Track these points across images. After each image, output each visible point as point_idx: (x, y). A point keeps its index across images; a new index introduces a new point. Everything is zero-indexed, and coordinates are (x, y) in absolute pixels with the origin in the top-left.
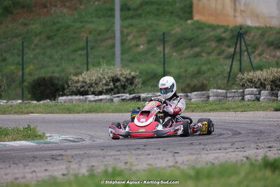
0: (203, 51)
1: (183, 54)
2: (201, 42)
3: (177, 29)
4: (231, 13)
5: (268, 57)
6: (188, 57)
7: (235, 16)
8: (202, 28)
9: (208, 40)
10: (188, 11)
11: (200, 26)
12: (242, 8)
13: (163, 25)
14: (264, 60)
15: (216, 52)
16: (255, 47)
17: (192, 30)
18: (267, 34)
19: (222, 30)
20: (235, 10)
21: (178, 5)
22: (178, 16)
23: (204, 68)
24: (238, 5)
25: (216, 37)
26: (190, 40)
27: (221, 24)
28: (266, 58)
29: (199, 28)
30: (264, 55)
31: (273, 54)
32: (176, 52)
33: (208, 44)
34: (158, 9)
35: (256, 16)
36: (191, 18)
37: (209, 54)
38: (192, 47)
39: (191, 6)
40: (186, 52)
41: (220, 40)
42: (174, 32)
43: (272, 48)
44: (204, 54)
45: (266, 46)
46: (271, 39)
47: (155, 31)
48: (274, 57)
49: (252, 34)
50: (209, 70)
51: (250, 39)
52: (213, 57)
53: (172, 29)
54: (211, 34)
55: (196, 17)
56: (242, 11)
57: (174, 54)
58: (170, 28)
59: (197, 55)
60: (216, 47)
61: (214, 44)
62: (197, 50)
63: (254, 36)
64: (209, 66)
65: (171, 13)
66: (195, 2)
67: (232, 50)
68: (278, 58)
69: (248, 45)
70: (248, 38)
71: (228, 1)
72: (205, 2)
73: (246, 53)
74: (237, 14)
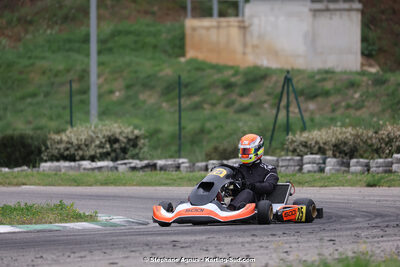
0: (205, 101)
2: (202, 89)
3: (167, 71)
4: (240, 49)
5: (296, 111)
6: (184, 110)
7: (244, 54)
8: (203, 70)
9: (213, 85)
10: (179, 45)
11: (199, 67)
12: (255, 41)
13: (145, 65)
14: (292, 115)
15: (223, 103)
17: (189, 71)
18: (295, 79)
19: (231, 72)
20: (245, 45)
21: (164, 36)
22: (165, 52)
23: (209, 125)
24: (248, 38)
25: (223, 82)
26: (186, 86)
27: (230, 63)
28: (293, 113)
30: (291, 109)
31: (304, 106)
32: (167, 101)
33: (211, 91)
34: (136, 42)
35: (274, 53)
36: (183, 54)
37: (214, 105)
38: (190, 95)
39: (182, 38)
41: (228, 86)
42: (161, 74)
43: (302, 98)
44: (206, 106)
46: (300, 87)
47: (136, 72)
48: (305, 110)
49: (274, 79)
50: (216, 128)
51: (270, 85)
52: (219, 109)
53: (161, 70)
54: (216, 77)
55: (191, 54)
56: (255, 47)
57: (164, 105)
58: (157, 68)
59: (197, 107)
60: (224, 95)
61: (220, 92)
62: (196, 99)
63: (277, 82)
64: (216, 123)
65: (155, 47)
66: (188, 32)
67: (246, 101)
68: (312, 113)
69: (269, 94)
70: (268, 84)
71: (235, 32)
72: (203, 32)
73: (266, 106)
74: (248, 51)
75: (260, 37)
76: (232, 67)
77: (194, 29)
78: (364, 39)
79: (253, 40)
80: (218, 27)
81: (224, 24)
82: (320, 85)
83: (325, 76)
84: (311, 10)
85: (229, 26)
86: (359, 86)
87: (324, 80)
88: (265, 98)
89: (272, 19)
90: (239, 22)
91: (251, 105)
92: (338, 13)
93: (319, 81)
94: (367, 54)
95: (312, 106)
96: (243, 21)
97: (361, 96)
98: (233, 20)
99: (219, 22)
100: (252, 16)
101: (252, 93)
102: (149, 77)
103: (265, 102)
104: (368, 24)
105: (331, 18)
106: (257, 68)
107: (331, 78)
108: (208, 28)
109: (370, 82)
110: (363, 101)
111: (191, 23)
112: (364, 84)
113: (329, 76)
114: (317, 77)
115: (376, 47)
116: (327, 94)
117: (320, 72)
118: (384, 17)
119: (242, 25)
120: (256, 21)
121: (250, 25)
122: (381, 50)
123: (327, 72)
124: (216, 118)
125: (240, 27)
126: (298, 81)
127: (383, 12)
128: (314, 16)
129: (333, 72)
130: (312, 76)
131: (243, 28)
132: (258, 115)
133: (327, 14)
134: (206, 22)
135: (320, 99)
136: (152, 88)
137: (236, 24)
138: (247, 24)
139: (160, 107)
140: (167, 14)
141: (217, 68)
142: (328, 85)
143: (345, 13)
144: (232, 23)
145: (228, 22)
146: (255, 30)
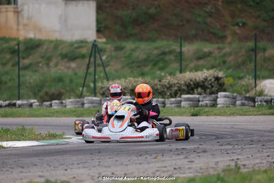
4: (15, 27)
5: (62, 68)
7: (18, 30)
9: (3, 51)
12: (25, 21)
14: (59, 71)
15: (10, 64)
16: (49, 59)
18: (60, 47)
19: (15, 43)
20: (18, 24)
23: (4, 79)
24: (20, 19)
25: (10, 49)
27: (13, 37)
28: (61, 70)
30: (59, 67)
31: (67, 65)
33: (2, 56)
35: (40, 30)
37: (4, 65)
41: (14, 52)
43: (65, 60)
45: (60, 58)
46: (64, 52)
48: (69, 68)
49: (45, 47)
50: (10, 80)
51: (43, 51)
52: (8, 67)
54: (4, 46)
56: (24, 25)
60: (11, 58)
61: (8, 56)
63: (48, 49)
64: (9, 77)
67: (27, 62)
68: (73, 69)
69: (42, 57)
70: (41, 50)
71: (11, 15)
73: (40, 65)
74: (21, 27)
75: (28, 18)
76: (15, 39)
78: (98, 21)
81: (4, 10)
82: (78, 51)
83: (81, 44)
84: (64, 1)
85: (7, 11)
86: (105, 51)
87: (80, 47)
88: (40, 60)
89: (37, 6)
90: (14, 8)
91: (30, 64)
92: (81, 2)
93: (78, 48)
94: (98, 31)
95: (73, 65)
96: (17, 8)
97: (107, 58)
98: (11, 7)
100: (23, 5)
101: (31, 57)
103: (40, 62)
104: (99, 9)
106: (31, 39)
107: (85, 46)
109: (113, 49)
110: (108, 61)
112: (108, 50)
113: (84, 44)
114: (76, 45)
115: (103, 25)
116: (83, 57)
117: (77, 42)
118: (107, 5)
119: (16, 10)
120: (26, 7)
121: (22, 10)
122: (106, 27)
123: (82, 42)
124: (7, 73)
125: (15, 12)
126: (62, 49)
127: (106, 2)
128: (66, 4)
129: (86, 42)
130: (71, 44)
131: (17, 13)
132: (36, 71)
133: (74, 3)
135: (78, 60)
137: (12, 9)
138: (19, 10)
141: (5, 40)
142: (84, 51)
143: (86, 2)
144: (9, 9)
145: (7, 8)
146: (25, 13)
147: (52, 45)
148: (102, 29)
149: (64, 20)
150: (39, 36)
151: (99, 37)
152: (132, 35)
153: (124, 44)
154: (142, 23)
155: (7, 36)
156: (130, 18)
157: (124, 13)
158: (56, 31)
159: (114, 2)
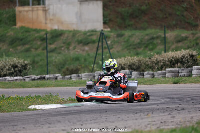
0: (32, 47)
1: (17, 50)
2: (30, 41)
3: (11, 33)
4: (44, 21)
5: (79, 51)
6: (22, 52)
7: (46, 23)
8: (29, 32)
9: (35, 39)
10: (13, 20)
11: (28, 30)
12: (51, 17)
14: (77, 53)
15: (41, 48)
16: (69, 44)
17: (22, 33)
18: (77, 35)
19: (44, 33)
20: (46, 19)
22: (6, 23)
23: (36, 59)
24: (48, 16)
25: (41, 38)
26: (22, 40)
28: (78, 52)
29: (27, 32)
30: (76, 50)
31: (83, 48)
32: (12, 48)
33: (35, 42)
36: (16, 25)
37: (37, 49)
38: (24, 44)
39: (15, 16)
40: (19, 48)
41: (44, 40)
42: (8, 35)
43: (81, 45)
44: (32, 50)
45: (77, 43)
46: (80, 39)
48: (84, 50)
49: (66, 35)
50: (41, 60)
51: (65, 39)
52: (40, 51)
53: (8, 33)
54: (37, 35)
56: (51, 20)
57: (11, 50)
58: (6, 32)
59: (28, 50)
60: (41, 44)
61: (39, 43)
62: (27, 46)
63: (68, 37)
64: (40, 58)
66: (17, 13)
67: (53, 46)
68: (87, 52)
69: (64, 43)
70: (63, 38)
71: (41, 13)
72: (25, 13)
73: (63, 48)
74: (48, 22)
75: (54, 15)
76: (44, 30)
77: (20, 12)
78: (104, 16)
79: (50, 17)
80: (33, 11)
81: (36, 9)
82: (90, 38)
83: (92, 33)
84: (79, 1)
85: (38, 10)
86: (110, 38)
87: (92, 35)
88: (62, 45)
89: (60, 6)
91: (56, 48)
92: (92, 2)
93: (90, 36)
94: (105, 23)
95: (87, 48)
96: (45, 8)
97: (111, 43)
98: (41, 7)
99: (33, 8)
100: (49, 5)
101: (56, 43)
102: (2, 36)
103: (62, 47)
104: (105, 7)
105: (88, 5)
106: (56, 30)
107: (95, 35)
108: (27, 11)
109: (115, 36)
110: (112, 45)
111: (19, 9)
112: (112, 37)
113: (94, 33)
114: (88, 34)
115: (108, 19)
116: (94, 42)
117: (89, 31)
118: (111, 4)
119: (45, 9)
120: (52, 7)
121: (49, 9)
122: (110, 20)
123: (93, 31)
124: (39, 55)
125: (44, 11)
126: (79, 36)
127: (110, 2)
128: (81, 4)
129: (96, 31)
130: (85, 33)
131: (45, 11)
132: (60, 53)
133: (87, 3)
134: (26, 8)
135: (90, 45)
136: (4, 41)
137: (42, 9)
138: (47, 9)
139: (9, 51)
140: (4, 5)
141: (37, 31)
142: (95, 38)
143: (95, 2)
144: (39, 9)
145: (38, 8)
146: (51, 11)
147: (71, 34)
148: (107, 22)
149: (80, 16)
150: (61, 28)
151: (105, 28)
152: (129, 26)
153: (123, 32)
154: (137, 17)
155: (39, 29)
156: (128, 13)
157: (123, 10)
158: (73, 24)
159: (116, 2)
